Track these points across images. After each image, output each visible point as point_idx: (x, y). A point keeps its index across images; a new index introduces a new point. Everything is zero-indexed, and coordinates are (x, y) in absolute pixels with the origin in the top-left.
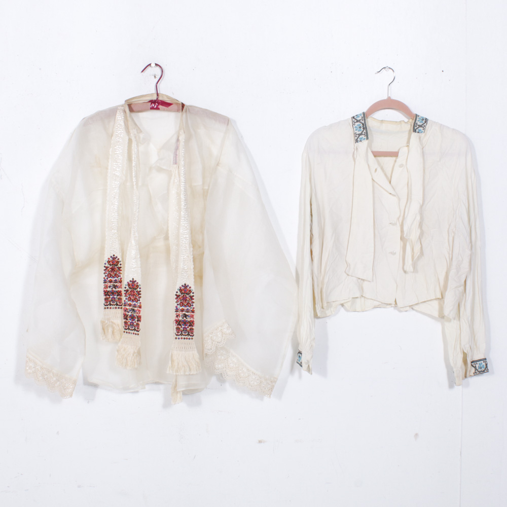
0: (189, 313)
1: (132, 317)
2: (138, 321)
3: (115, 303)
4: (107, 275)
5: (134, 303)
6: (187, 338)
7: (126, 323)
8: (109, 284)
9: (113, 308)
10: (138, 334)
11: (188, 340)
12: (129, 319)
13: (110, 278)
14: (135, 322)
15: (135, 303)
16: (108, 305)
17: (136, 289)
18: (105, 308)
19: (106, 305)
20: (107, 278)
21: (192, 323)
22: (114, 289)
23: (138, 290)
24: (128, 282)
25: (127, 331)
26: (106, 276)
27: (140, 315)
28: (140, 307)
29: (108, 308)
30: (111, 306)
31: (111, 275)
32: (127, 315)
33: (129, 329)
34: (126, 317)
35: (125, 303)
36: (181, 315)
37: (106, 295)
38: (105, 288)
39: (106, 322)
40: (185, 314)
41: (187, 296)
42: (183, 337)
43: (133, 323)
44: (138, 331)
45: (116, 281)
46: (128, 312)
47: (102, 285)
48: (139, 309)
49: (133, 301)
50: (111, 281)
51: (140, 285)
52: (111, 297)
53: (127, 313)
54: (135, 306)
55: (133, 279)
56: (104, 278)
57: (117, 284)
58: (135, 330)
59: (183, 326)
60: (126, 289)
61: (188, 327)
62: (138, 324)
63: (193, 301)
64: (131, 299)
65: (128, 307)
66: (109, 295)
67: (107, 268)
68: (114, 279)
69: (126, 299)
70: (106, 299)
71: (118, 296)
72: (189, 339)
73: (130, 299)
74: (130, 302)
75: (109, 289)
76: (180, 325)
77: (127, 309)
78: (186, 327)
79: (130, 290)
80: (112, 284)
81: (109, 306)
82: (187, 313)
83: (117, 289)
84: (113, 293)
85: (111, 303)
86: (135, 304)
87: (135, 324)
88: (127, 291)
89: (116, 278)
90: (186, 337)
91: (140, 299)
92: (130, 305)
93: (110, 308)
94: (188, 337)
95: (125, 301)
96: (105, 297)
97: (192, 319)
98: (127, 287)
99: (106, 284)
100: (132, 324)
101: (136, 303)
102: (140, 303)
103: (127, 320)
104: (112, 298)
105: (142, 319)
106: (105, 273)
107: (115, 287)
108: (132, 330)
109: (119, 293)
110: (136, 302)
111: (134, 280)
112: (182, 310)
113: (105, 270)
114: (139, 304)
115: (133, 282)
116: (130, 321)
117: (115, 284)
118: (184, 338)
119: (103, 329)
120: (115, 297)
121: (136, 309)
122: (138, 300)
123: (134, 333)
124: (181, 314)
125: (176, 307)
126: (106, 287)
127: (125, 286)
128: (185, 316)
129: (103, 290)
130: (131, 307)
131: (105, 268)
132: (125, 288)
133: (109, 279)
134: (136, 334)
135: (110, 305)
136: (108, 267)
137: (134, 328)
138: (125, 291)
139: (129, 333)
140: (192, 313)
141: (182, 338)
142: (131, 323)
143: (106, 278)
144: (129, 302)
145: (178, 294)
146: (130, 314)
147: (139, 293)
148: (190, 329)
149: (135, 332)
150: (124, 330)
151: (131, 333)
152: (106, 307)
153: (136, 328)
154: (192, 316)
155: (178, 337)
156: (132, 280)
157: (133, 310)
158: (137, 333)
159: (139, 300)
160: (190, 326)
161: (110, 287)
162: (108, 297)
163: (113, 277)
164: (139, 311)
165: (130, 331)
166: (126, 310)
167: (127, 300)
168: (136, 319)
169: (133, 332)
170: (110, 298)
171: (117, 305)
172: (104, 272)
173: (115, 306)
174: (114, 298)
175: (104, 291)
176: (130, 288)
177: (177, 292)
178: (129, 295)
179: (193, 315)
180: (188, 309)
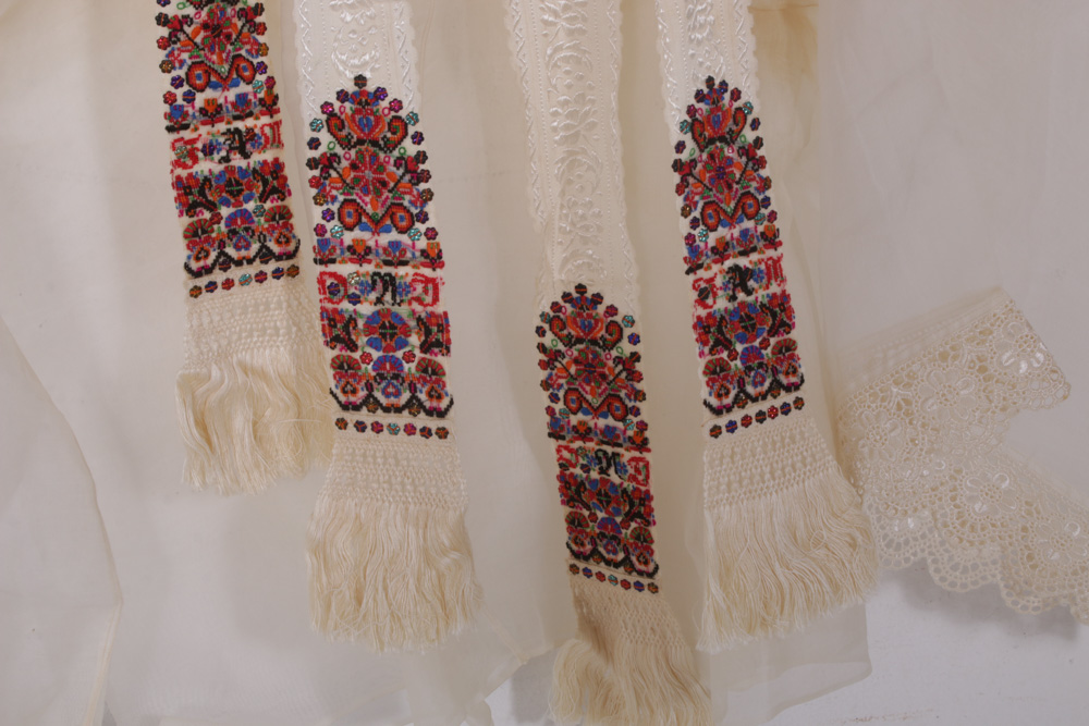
0: (754, 257)
1: (387, 330)
2: (425, 347)
3: (255, 247)
4: (181, 73)
5: (385, 239)
6: (773, 413)
7: (343, 368)
8: (204, 130)
9: (245, 281)
10: (443, 433)
11: (780, 417)
12: (362, 340)
13: (209, 93)
14: (409, 357)
15: (394, 236)
16: (208, 270)
17: (390, 146)
18: (195, 292)
19: (197, 274)
20: (190, 98)
21: (779, 314)
22: (238, 161)
23: (409, 148)
24: (326, 107)
25: (364, 415)
26: (177, 83)
27: (439, 309)
28: (434, 259)
29: (211, 287)
30: (235, 273)
31: (209, 71)
32: (352, 320)
33: (371, 403)
34: (338, 330)
35: (323, 244)
36: (719, 282)
37: (188, 208)
38: (178, 163)
39: (215, 373)
40: (735, 269)
41: (728, 152)
42: (752, 409)
43: (396, 364)
44: (442, 414)
45: (243, 107)
46: (355, 300)
47: (161, 148)
48: (427, 272)
49: (377, 226)
50: (212, 114)
51: (414, 118)
52: (225, 211)
53: (346, 306)
54: (396, 256)
55: (360, 81)
56: (169, 98)
57: (250, 122)
58: (414, 405)
59: (739, 348)
60: (316, 154)
61: (765, 343)
62: (433, 373)
63: (764, 173)
64: (360, 212)
65: (346, 269)
66: (211, 207)
67: (175, 25)
68: (232, 94)
69: (328, 215)
70: (196, 237)
71: (263, 198)
72: (786, 409)
73: (353, 216)
74: (357, 233)
75: (205, 167)
76: (727, 345)
77: (342, 281)
78: (757, 343)
79: (347, 156)
80: (222, 127)
81: (219, 276)
82: (743, 262)
83: (257, 158)
84: (233, 186)
85: (230, 251)
86: (395, 245)
87: (410, 368)
88: (327, 162)
89: (244, 88)
90: (764, 406)
91: (430, 208)
92: (359, 254)
93: (228, 284)
94: (778, 403)
95: (320, 230)
96: (186, 220)
97: (775, 288)
98: (325, 137)
99: (187, 135)
100: (389, 373)
101: (405, 239)
102: (431, 234)
103: (353, 347)
104: (231, 220)
105: (456, 334)
106: (166, 67)
107: (242, 142)
108: (399, 410)
109: (273, 180)
110: (402, 231)
111: (371, 87)
112: (720, 252)
113: (163, 44)
114: (422, 243)
115: (363, 97)
116: (376, 355)
117: (240, 125)
118: (761, 417)
119: (202, 425)
120: (250, 206)
121: (404, 273)
122: (412, 219)
123: (410, 430)
124: (716, 272)
125: (690, 239)
126: (187, 154)
127: (309, 134)
128: (740, 278)
129: (169, 179)
130: (369, 268)
131: (165, 32)
132: (314, 144)
133: (200, 99)
134: (426, 432)
135: (226, 263)
136: (187, 19)
137: (406, 396)
138: (312, 164)
139: (377, 428)
140: (771, 253)
141: (746, 421)
142: (380, 364)
143: (179, 92)
144: (349, 238)
145: (685, 156)
146: (366, 308)
147: (415, 169)
148: (778, 350)
149: (422, 421)
150: (338, 413)
151: (394, 430)
152: (203, 281)
153: (423, 396)
154: (774, 271)
155: (723, 421)
156: (351, 88)
157: (389, 282)
158: (433, 423)
159: (424, 218)
160: (773, 332)
161: (209, 150)
162: (207, 215)
163: (225, 83)
164: (433, 285)
165: (381, 417)
166: (333, 288)
167: (333, 225)
168: (415, 340)
169: (404, 419)
170: (217, 218)
171: (265, 255)
172: (162, 55)
173: (257, 267)
174: (246, 216)
175: (178, 183)
176: (346, 143)
177: (680, 147)
178: (347, 187)
179: (777, 261)
180: (745, 233)
